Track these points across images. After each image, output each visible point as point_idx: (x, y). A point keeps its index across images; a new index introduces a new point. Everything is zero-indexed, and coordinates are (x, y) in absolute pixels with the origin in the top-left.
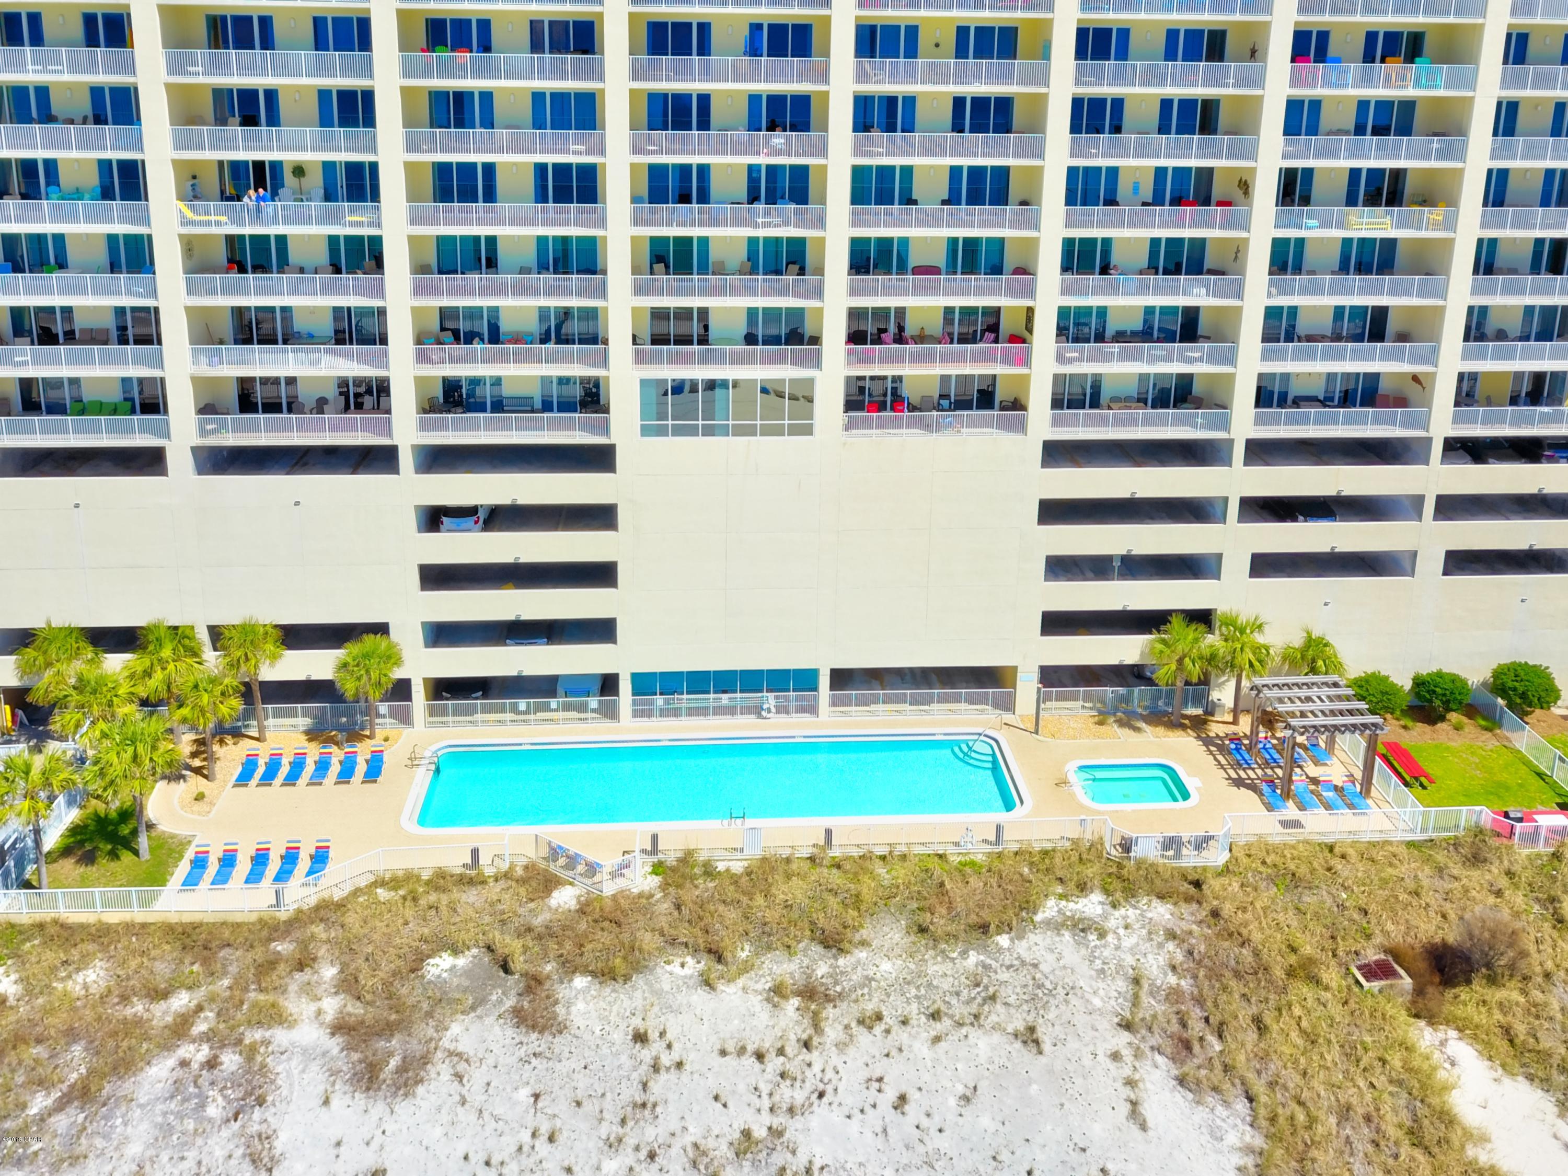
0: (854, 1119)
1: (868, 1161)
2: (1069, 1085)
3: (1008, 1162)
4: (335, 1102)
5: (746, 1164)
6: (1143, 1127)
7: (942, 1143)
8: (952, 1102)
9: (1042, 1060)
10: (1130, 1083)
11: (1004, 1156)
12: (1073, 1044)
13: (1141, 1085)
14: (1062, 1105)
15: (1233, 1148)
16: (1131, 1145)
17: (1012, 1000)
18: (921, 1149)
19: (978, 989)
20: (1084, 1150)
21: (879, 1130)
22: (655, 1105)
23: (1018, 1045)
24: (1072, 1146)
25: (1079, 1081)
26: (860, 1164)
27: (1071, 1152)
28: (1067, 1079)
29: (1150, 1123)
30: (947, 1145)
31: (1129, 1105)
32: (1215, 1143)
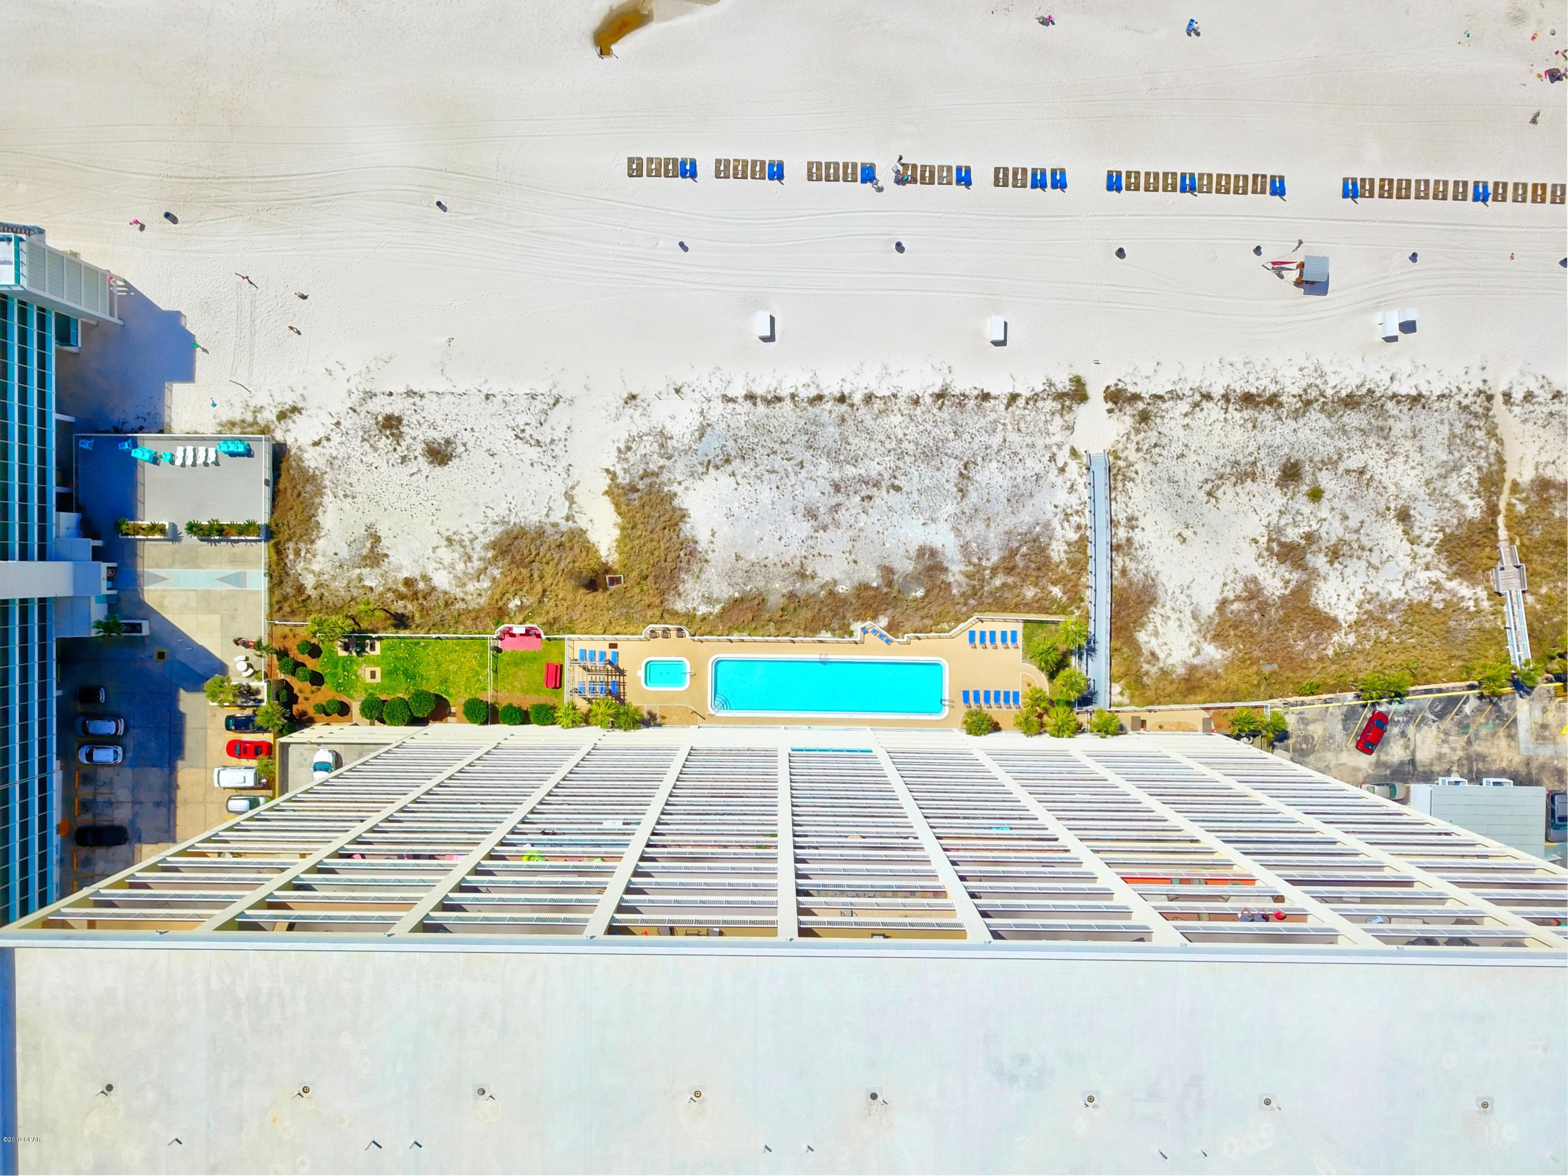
0: (794, 534)
1: (792, 523)
2: (731, 542)
4: (941, 545)
5: (825, 524)
6: (713, 529)
7: (772, 528)
8: (765, 539)
9: (736, 551)
10: (712, 543)
11: (754, 523)
12: (725, 556)
13: (709, 542)
14: (734, 537)
15: (689, 523)
16: (718, 525)
17: (740, 571)
18: (778, 526)
19: (750, 576)
20: (731, 525)
21: (788, 532)
22: (850, 541)
23: (742, 556)
24: (735, 526)
25: (727, 544)
26: (794, 522)
27: (735, 524)
28: (731, 544)
29: (710, 530)
30: (770, 527)
31: (715, 536)
32: (694, 525)
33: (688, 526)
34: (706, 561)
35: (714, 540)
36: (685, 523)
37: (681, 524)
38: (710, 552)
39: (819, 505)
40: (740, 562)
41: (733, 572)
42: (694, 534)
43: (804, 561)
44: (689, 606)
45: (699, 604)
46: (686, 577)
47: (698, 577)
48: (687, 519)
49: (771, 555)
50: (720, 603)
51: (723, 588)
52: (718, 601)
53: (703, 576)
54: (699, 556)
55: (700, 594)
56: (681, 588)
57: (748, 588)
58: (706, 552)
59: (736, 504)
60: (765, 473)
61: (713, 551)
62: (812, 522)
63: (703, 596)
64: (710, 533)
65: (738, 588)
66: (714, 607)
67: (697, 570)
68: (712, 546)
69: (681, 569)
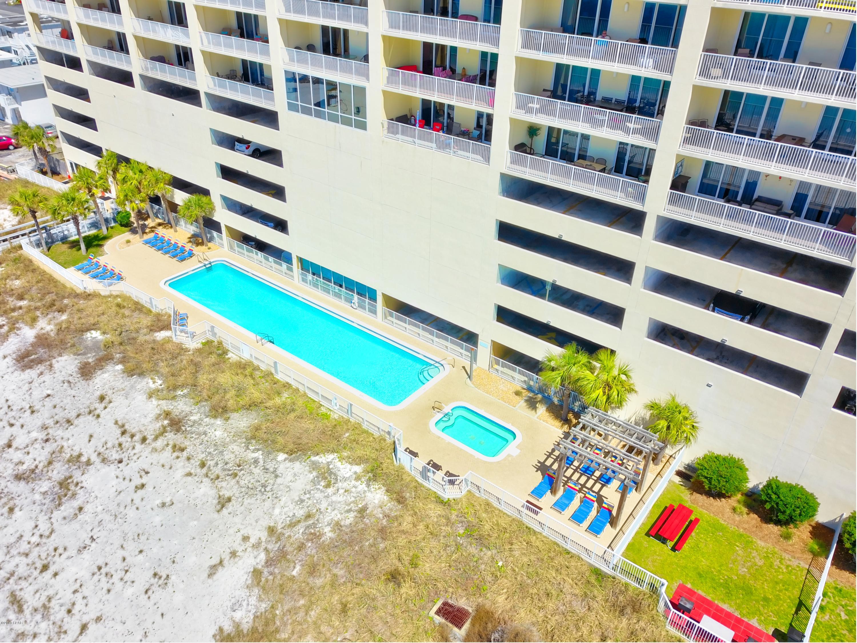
0: (118, 480)
1: (100, 498)
2: (210, 534)
3: (141, 541)
4: (7, 360)
5: (67, 466)
6: (210, 576)
7: (131, 513)
8: (158, 502)
9: (216, 515)
10: (234, 554)
11: (143, 538)
12: (237, 520)
13: (237, 559)
14: (194, 538)
15: (232, 618)
16: (195, 578)
17: (242, 483)
18: (122, 509)
19: (237, 468)
20: (174, 562)
21: (119, 490)
22: (72, 424)
23: (215, 501)
24: (172, 557)
25: (215, 535)
26: (96, 497)
27: (168, 559)
28: (212, 530)
29: (215, 577)
30: (132, 516)
31: (218, 562)
32: (229, 609)
33: (238, 615)
34: (271, 530)
35: (226, 557)
36: (237, 626)
37: (246, 627)
38: (253, 540)
39: (37, 497)
40: (227, 494)
41: (254, 488)
42: (243, 593)
43: (150, 438)
44: (362, 487)
45: (345, 479)
46: (327, 529)
47: (308, 516)
48: (228, 628)
49: (179, 473)
50: (314, 463)
51: (290, 477)
52: (315, 466)
53: (300, 513)
54: (273, 547)
55: (330, 491)
56: (350, 519)
57: (259, 455)
58: (256, 546)
59: (129, 591)
60: (27, 612)
61: (246, 539)
62: (77, 476)
63: (328, 486)
64: (221, 573)
65: (271, 466)
66: (328, 464)
67: (300, 529)
68: (240, 549)
69: (323, 548)
